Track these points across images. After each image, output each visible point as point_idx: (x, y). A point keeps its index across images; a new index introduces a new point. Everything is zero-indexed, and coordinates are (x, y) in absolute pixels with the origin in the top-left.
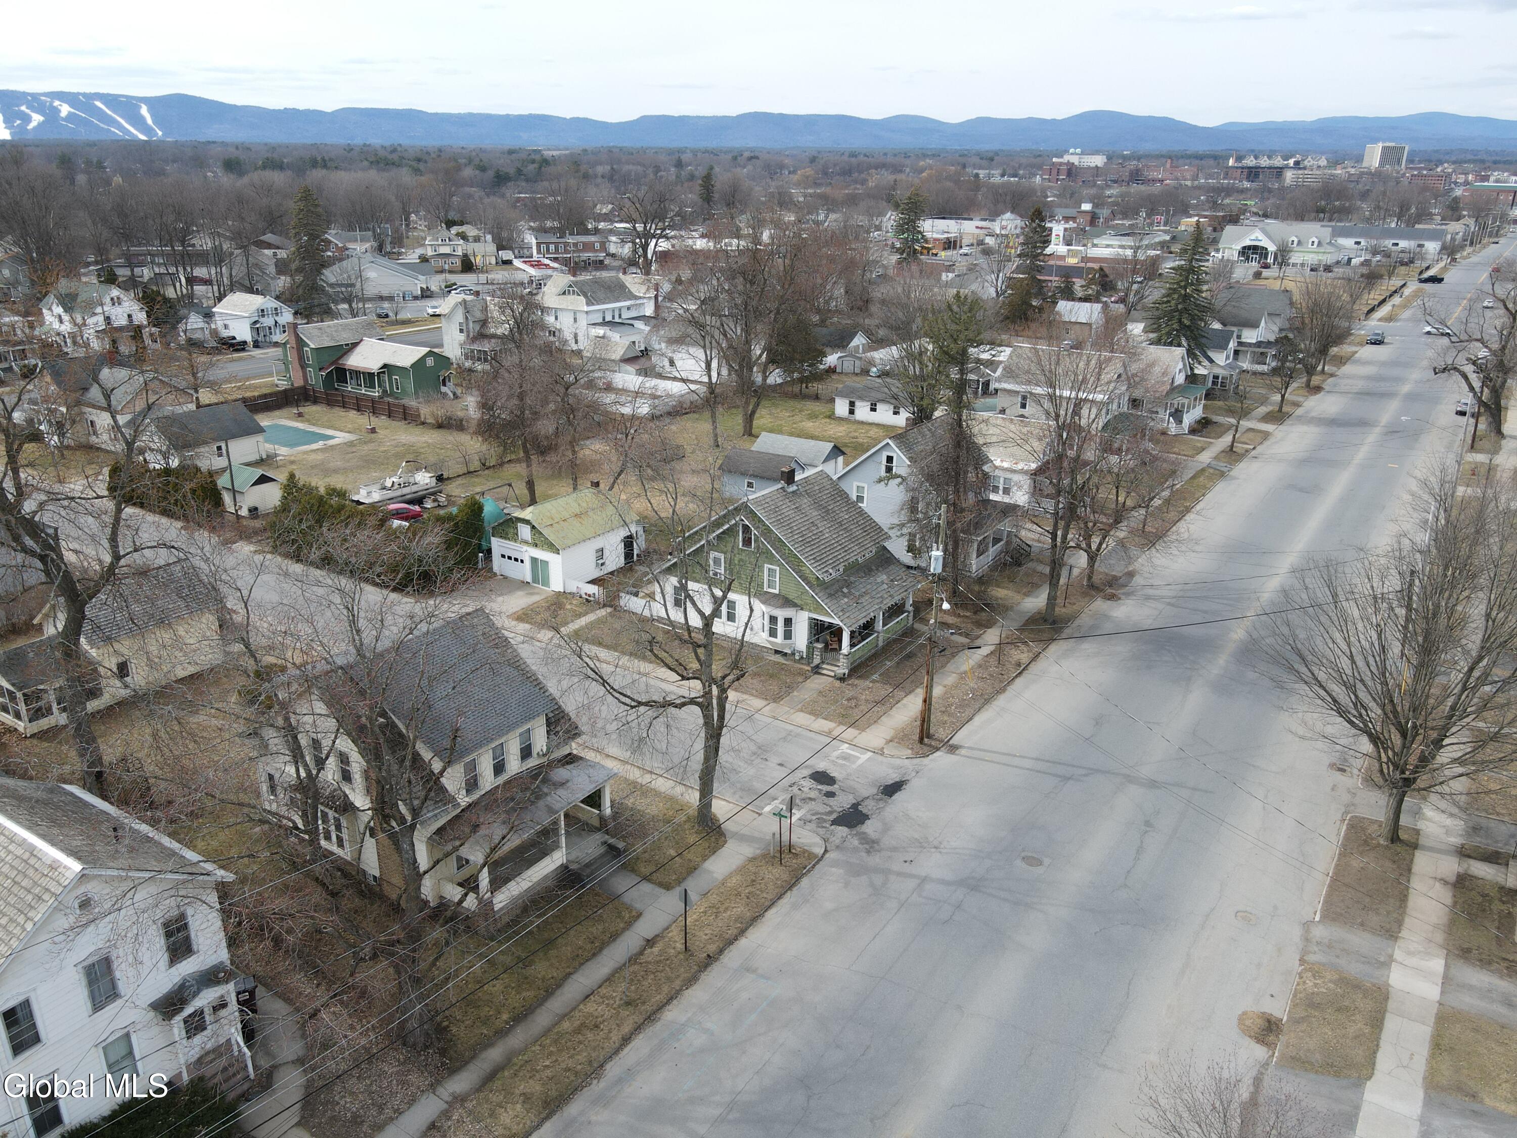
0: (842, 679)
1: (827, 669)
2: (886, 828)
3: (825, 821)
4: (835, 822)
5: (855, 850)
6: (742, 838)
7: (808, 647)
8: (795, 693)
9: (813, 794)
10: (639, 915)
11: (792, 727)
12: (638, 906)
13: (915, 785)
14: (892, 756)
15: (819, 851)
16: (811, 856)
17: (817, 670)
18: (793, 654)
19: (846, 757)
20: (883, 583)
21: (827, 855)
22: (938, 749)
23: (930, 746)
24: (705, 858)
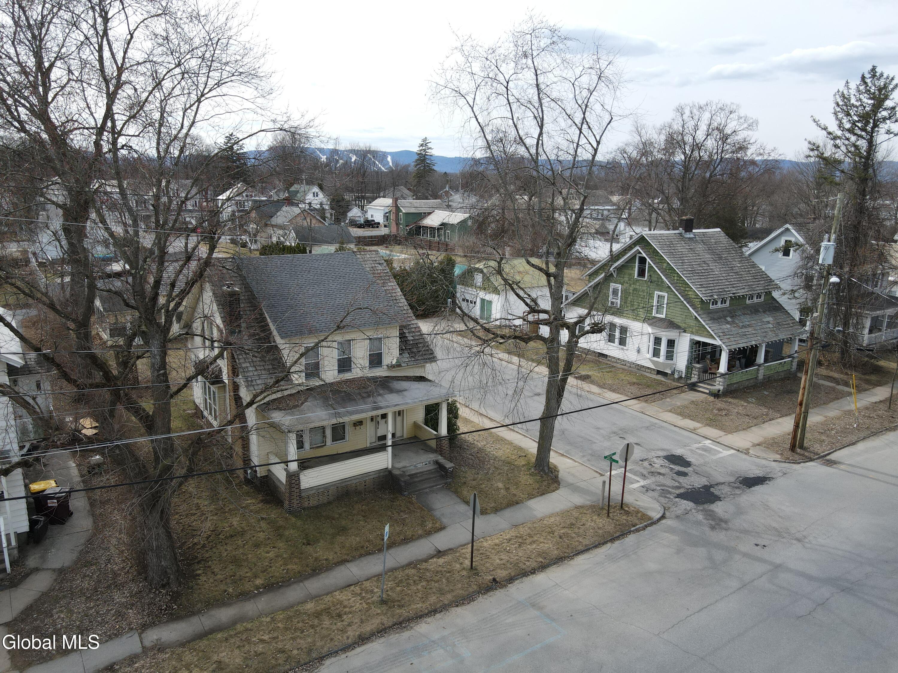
0: (716, 395)
1: (704, 387)
2: (740, 512)
3: (670, 493)
4: (679, 496)
5: (698, 523)
6: (575, 488)
7: (687, 367)
8: (668, 400)
9: (662, 471)
10: (442, 528)
11: (657, 421)
12: (445, 520)
13: (780, 482)
14: (758, 457)
15: (656, 515)
16: (644, 517)
18: (673, 373)
19: (706, 449)
20: (768, 322)
21: (663, 521)
22: (811, 460)
23: (803, 455)
24: (531, 496)
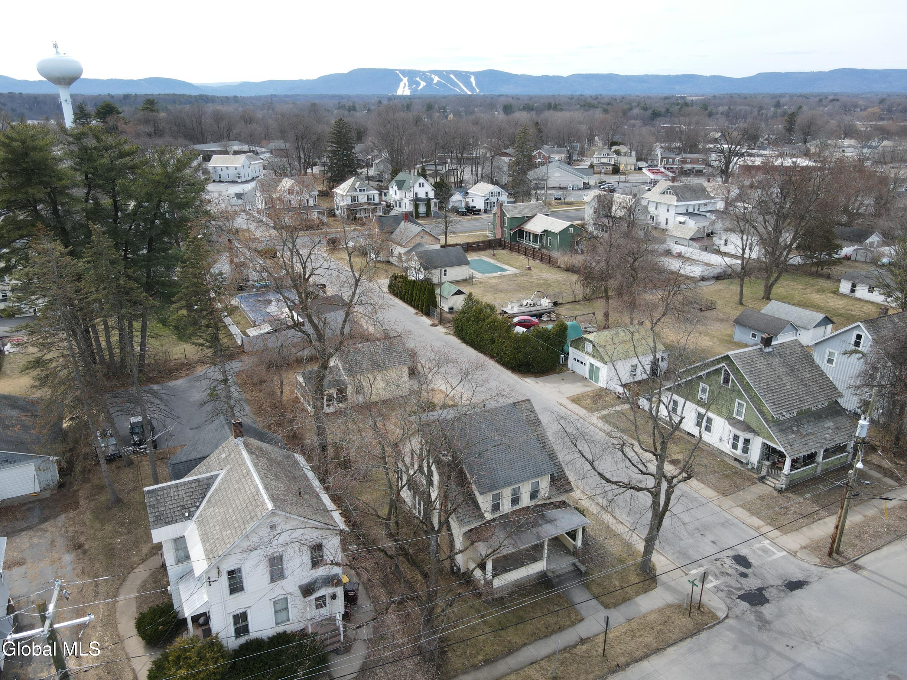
0: (780, 491)
1: (771, 481)
2: (780, 615)
3: (734, 594)
4: (740, 597)
5: (750, 623)
6: (668, 588)
7: (759, 462)
8: (741, 493)
9: (730, 571)
10: (582, 619)
11: (730, 517)
12: (583, 613)
13: (814, 587)
14: (803, 560)
15: (722, 615)
16: (714, 616)
17: (762, 479)
18: (747, 464)
19: (765, 550)
20: (829, 428)
21: (727, 621)
22: (843, 565)
23: (837, 560)
24: (638, 594)
